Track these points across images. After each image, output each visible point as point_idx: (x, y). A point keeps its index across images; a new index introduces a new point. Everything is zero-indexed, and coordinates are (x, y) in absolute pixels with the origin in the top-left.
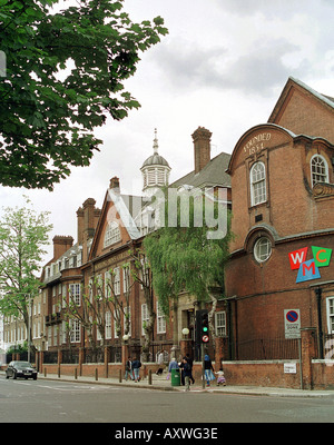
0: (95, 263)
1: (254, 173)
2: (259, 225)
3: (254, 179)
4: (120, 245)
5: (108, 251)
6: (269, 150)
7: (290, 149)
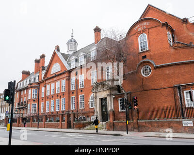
0: (46, 80)
1: (140, 38)
2: (145, 60)
3: (141, 41)
4: (60, 73)
5: (54, 75)
6: (149, 29)
7: (160, 28)
